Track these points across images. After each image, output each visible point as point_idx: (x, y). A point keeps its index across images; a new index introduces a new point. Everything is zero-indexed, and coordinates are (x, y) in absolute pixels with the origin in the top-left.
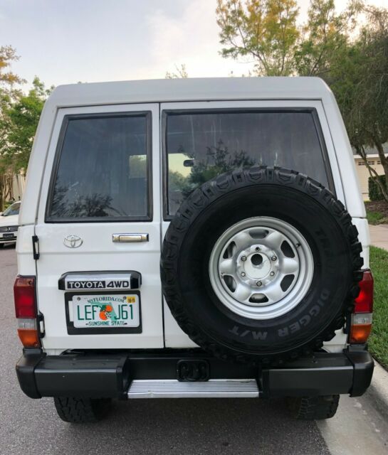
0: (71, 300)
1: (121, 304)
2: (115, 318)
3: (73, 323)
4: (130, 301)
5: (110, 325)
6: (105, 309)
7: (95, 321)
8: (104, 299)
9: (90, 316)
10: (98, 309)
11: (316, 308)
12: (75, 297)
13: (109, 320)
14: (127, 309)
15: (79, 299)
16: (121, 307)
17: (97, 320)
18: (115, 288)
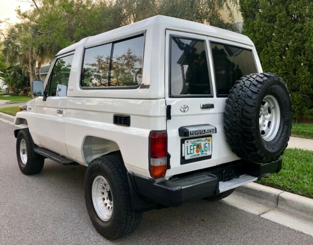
0: (184, 143)
1: (205, 143)
2: (203, 151)
3: (184, 157)
4: (208, 141)
5: (200, 156)
6: (199, 146)
7: (194, 154)
8: (198, 141)
9: (192, 151)
10: (195, 147)
11: (284, 134)
12: (186, 141)
13: (200, 153)
14: (207, 145)
15: (187, 142)
16: (205, 145)
17: (195, 154)
18: (206, 134)
